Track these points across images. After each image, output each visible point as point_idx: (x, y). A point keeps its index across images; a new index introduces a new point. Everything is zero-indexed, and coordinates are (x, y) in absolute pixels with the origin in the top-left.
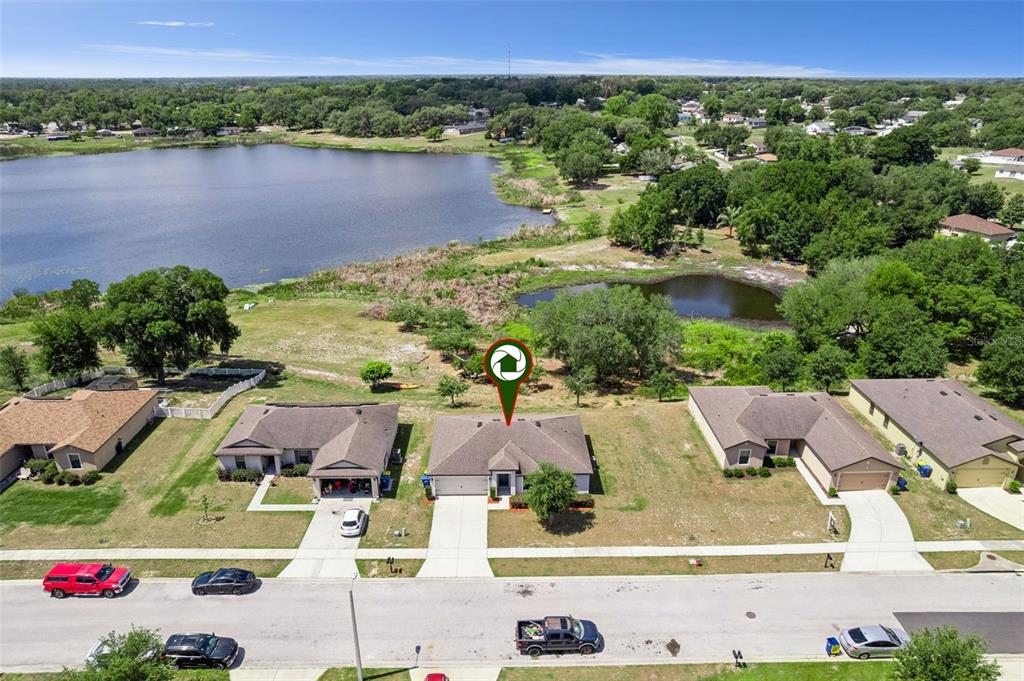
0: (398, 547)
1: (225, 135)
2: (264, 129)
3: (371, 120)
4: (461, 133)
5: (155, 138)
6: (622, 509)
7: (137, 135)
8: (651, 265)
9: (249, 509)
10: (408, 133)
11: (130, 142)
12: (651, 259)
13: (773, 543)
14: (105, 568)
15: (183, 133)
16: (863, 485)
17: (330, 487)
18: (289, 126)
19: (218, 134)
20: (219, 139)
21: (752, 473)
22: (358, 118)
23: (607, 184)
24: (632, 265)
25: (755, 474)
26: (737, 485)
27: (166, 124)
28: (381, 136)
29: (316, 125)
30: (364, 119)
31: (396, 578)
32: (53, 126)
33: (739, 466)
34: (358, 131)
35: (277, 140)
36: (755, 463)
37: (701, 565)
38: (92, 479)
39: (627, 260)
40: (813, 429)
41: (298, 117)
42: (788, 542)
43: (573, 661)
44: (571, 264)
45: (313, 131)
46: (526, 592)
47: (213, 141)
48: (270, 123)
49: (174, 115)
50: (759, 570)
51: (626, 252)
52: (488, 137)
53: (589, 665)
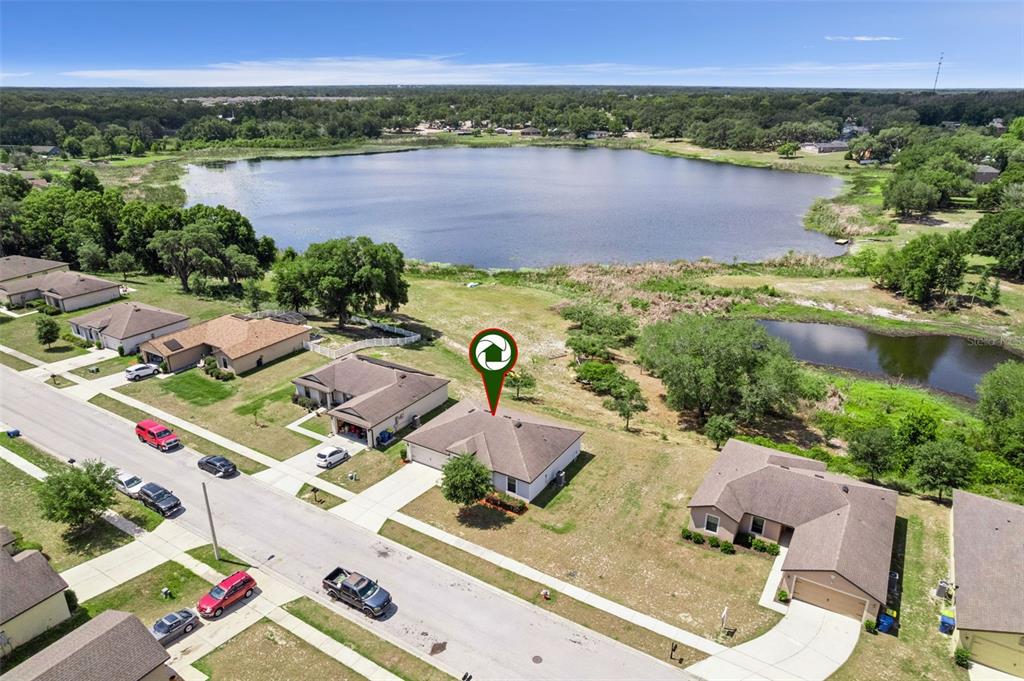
0: (342, 487)
1: (595, 138)
2: (631, 135)
3: (728, 133)
4: (820, 152)
5: (536, 137)
6: (544, 526)
7: (523, 134)
8: (909, 316)
9: (288, 427)
10: (763, 147)
11: (515, 139)
12: (913, 310)
13: (647, 612)
14: (166, 431)
15: (560, 134)
16: (828, 603)
17: (346, 428)
18: (653, 133)
19: (589, 136)
20: (588, 142)
21: (715, 544)
22: (715, 130)
23: (945, 220)
24: (884, 312)
25: (718, 546)
26: (687, 550)
27: (549, 125)
28: (734, 149)
29: (676, 134)
30: (720, 131)
31: (315, 506)
32: (469, 123)
33: (704, 532)
34: (711, 142)
35: (635, 146)
36: (726, 535)
37: (548, 598)
38: (230, 377)
39: (879, 305)
40: (813, 522)
41: (663, 126)
42: (664, 619)
43: (355, 617)
44: (808, 299)
45: (672, 139)
46: (384, 554)
47: (581, 143)
48: (639, 130)
49: (558, 118)
50: (600, 629)
51: (886, 297)
52: (849, 158)
53: (362, 626)
